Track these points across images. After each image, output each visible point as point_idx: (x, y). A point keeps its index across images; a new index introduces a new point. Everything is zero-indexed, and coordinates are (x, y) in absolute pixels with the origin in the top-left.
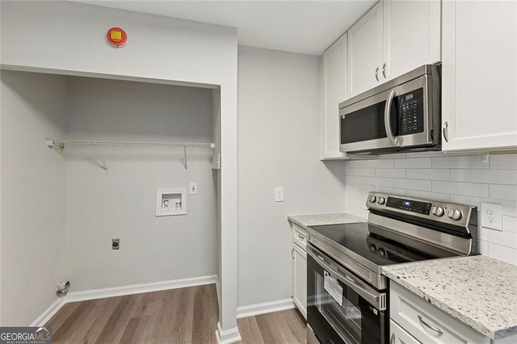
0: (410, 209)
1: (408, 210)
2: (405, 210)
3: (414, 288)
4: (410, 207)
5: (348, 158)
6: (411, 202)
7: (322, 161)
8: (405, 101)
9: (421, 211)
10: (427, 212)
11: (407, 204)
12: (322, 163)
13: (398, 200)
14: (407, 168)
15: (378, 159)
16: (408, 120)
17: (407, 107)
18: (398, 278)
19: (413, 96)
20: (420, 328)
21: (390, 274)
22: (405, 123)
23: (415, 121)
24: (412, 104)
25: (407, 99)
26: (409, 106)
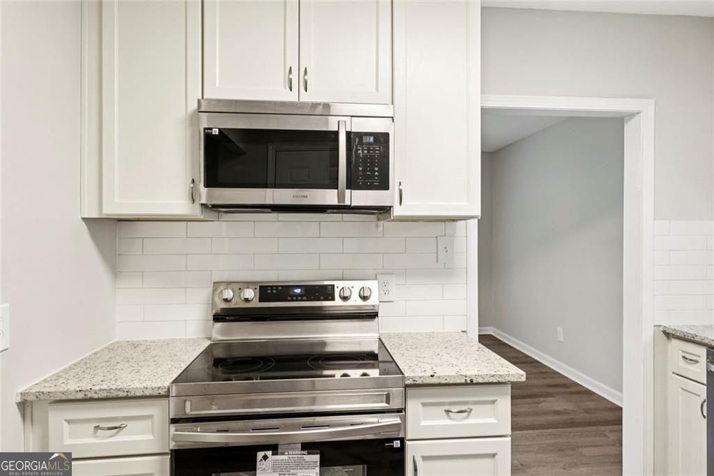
0: (304, 298)
1: (302, 300)
2: (297, 300)
3: (454, 377)
4: (304, 296)
5: (202, 217)
6: (304, 288)
7: (85, 219)
8: (361, 143)
9: (322, 298)
10: (330, 298)
11: (298, 291)
12: (83, 225)
13: (280, 288)
14: (279, 237)
15: (218, 221)
16: (365, 170)
17: (366, 152)
18: (432, 376)
19: (374, 139)
20: (448, 422)
21: (421, 377)
22: (361, 173)
23: (376, 174)
24: (372, 150)
25: (364, 141)
26: (368, 152)
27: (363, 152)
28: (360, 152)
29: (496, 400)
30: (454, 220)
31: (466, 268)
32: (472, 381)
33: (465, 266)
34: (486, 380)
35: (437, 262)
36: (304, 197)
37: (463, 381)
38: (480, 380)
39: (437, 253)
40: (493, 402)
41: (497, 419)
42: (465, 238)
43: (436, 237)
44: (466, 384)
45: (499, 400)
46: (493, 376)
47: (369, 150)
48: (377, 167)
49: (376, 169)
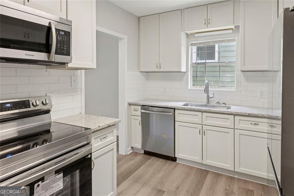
0: (13, 109)
4: (13, 107)
6: (12, 103)
11: (8, 105)
18: (99, 127)
19: (64, 33)
20: (102, 143)
21: (96, 128)
22: (59, 47)
23: (65, 48)
24: (63, 38)
25: (60, 33)
26: (62, 39)
27: (60, 38)
28: (59, 38)
29: (113, 131)
30: (77, 69)
31: (81, 89)
32: (109, 125)
33: (81, 88)
34: (113, 124)
35: (71, 86)
36: (32, 55)
37: (107, 126)
38: (111, 125)
39: (71, 83)
40: (112, 131)
41: (114, 137)
42: (80, 77)
43: (71, 76)
44: (108, 127)
45: (114, 130)
46: (114, 122)
47: (62, 38)
48: (65, 45)
49: (65, 46)
